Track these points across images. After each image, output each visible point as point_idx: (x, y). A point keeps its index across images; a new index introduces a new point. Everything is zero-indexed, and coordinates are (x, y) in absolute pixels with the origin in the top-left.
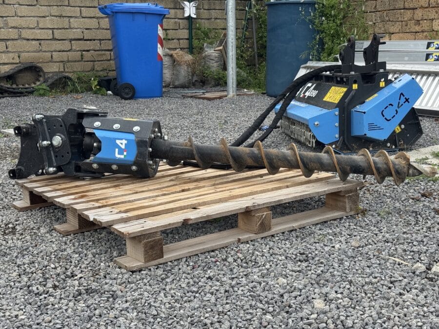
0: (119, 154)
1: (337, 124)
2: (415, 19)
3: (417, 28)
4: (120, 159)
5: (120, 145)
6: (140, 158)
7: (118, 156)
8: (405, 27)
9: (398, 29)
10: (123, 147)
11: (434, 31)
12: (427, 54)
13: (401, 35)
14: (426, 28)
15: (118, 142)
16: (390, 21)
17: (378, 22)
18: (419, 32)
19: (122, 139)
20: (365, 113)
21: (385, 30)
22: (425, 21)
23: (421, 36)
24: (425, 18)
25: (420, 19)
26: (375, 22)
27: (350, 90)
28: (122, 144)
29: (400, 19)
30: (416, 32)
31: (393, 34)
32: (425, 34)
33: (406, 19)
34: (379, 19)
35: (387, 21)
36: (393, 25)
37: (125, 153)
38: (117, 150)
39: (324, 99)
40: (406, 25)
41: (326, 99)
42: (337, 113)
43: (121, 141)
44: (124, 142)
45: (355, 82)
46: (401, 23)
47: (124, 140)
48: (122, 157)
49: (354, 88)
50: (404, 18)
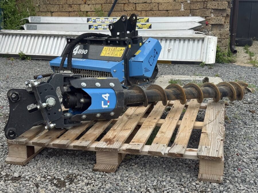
0: (104, 105)
1: (124, 70)
2: (68, 4)
3: (70, 9)
4: (105, 109)
5: (105, 98)
6: (120, 106)
7: (104, 106)
8: (62, 9)
9: (57, 9)
10: (107, 99)
11: (81, 11)
12: (89, 25)
13: (59, 13)
14: (76, 10)
15: (103, 96)
16: (50, 4)
17: (41, 5)
18: (71, 12)
19: (106, 94)
20: (142, 62)
21: (48, 10)
22: (75, 5)
23: (73, 14)
24: (75, 4)
25: (71, 4)
26: (39, 4)
27: (128, 48)
28: (106, 97)
29: (57, 3)
30: (69, 12)
31: (53, 12)
32: (76, 13)
33: (62, 3)
34: (42, 2)
35: (48, 4)
36: (53, 7)
37: (108, 104)
38: (103, 102)
39: (101, 55)
40: (63, 7)
41: (102, 54)
42: (123, 63)
43: (105, 95)
44: (107, 95)
45: (130, 43)
46: (58, 6)
47: (107, 94)
48: (107, 106)
49: (129, 47)
50: (60, 3)
